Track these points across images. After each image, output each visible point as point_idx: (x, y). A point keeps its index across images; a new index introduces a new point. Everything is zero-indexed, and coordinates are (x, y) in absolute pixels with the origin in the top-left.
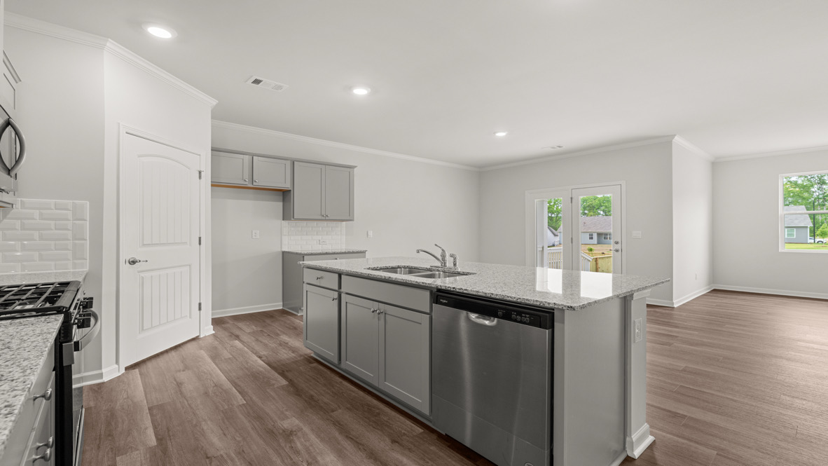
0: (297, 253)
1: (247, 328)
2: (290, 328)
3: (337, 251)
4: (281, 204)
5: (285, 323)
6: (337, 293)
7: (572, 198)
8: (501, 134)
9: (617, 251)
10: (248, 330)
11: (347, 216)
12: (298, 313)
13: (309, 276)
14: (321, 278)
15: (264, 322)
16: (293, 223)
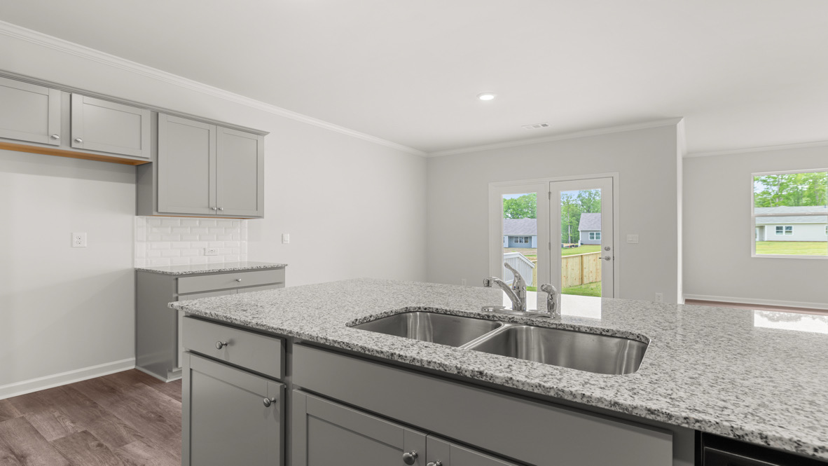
0: (164, 274)
1: (52, 427)
2: (149, 420)
3: (238, 267)
4: (133, 186)
5: (140, 404)
6: (278, 385)
7: (550, 193)
8: (487, 98)
9: (608, 259)
10: (53, 435)
11: (253, 211)
12: (166, 377)
13: (190, 336)
14: (231, 343)
15: (95, 405)
16: (155, 220)
